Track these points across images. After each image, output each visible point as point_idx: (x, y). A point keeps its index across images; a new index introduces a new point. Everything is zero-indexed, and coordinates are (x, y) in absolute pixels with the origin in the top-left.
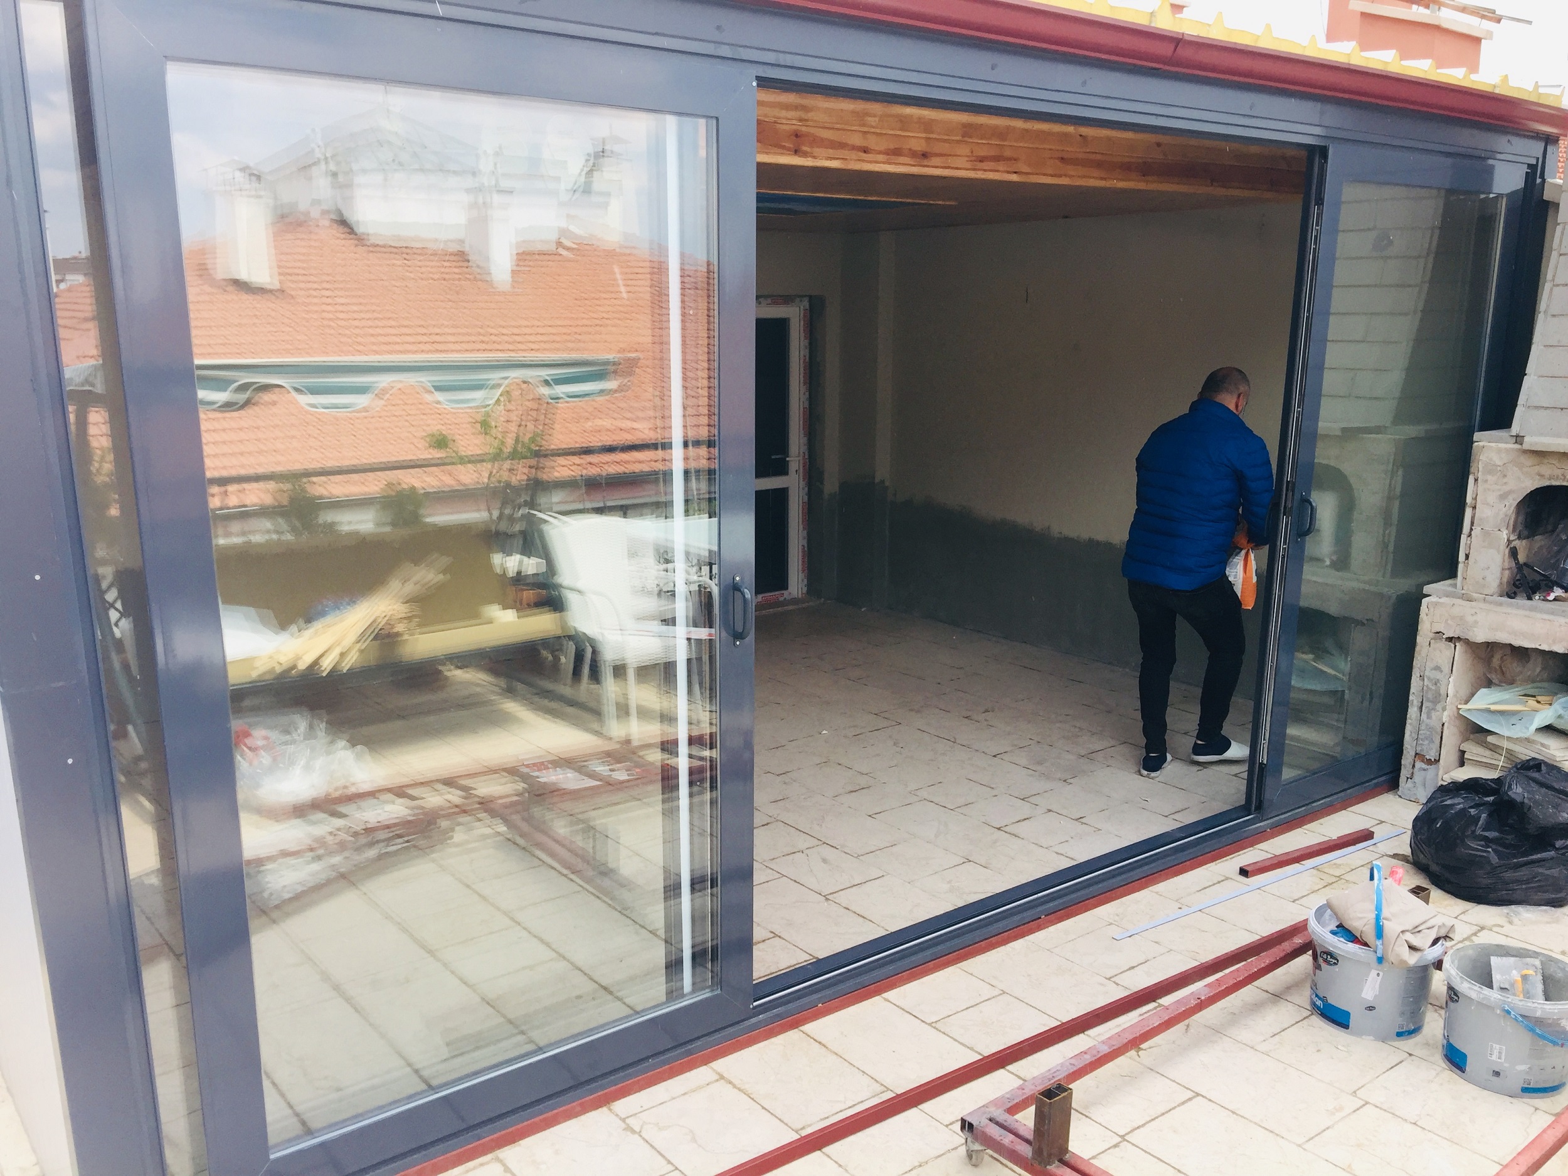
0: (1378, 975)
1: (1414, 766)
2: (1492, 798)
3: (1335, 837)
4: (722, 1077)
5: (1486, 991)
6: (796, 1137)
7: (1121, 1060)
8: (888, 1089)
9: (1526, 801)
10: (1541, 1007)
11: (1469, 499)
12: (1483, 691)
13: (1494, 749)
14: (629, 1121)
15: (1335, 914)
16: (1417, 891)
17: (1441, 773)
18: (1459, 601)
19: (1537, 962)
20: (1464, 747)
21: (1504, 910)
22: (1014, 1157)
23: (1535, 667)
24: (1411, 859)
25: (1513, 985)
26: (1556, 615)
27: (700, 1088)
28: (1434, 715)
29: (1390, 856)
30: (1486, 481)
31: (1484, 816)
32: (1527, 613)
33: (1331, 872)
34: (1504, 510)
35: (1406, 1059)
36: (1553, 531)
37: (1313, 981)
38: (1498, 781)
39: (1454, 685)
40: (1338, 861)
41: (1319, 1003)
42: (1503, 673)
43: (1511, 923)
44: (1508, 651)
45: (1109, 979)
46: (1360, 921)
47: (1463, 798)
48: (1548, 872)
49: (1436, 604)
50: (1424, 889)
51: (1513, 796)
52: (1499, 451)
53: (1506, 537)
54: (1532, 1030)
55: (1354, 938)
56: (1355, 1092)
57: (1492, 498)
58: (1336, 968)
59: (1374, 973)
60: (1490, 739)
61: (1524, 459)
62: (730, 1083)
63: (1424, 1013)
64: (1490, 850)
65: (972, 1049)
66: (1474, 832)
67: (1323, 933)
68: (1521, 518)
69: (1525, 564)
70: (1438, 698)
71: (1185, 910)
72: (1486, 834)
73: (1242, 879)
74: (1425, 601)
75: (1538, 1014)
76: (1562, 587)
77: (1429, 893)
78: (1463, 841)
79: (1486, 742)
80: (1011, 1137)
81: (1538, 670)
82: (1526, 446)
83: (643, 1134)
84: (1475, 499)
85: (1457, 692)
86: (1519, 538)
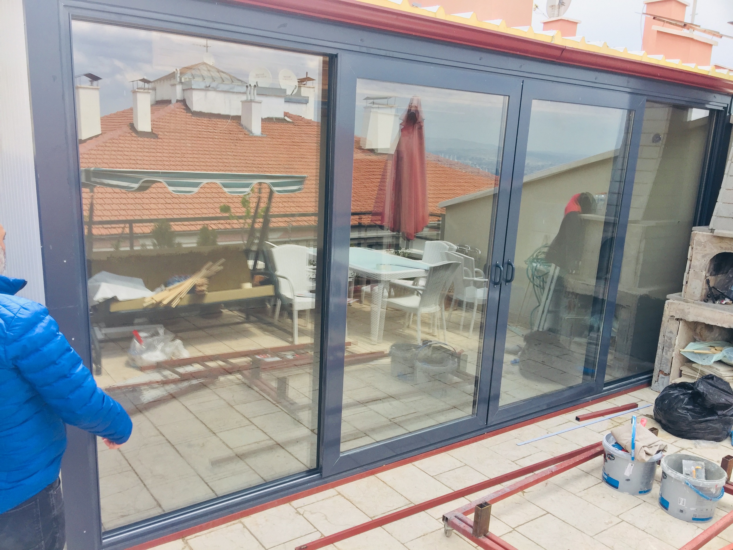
0: (632, 465)
1: (658, 376)
2: (691, 391)
3: (620, 406)
4: (339, 494)
5: (679, 474)
6: (370, 520)
7: (515, 495)
8: (412, 503)
9: (705, 392)
10: (703, 482)
11: (689, 257)
12: (692, 343)
13: (695, 370)
14: (298, 509)
15: (615, 438)
16: (653, 430)
17: (670, 380)
18: (682, 302)
19: (703, 463)
20: (682, 368)
21: (693, 441)
22: (465, 533)
23: (716, 334)
24: (654, 417)
25: (691, 473)
26: (726, 311)
27: (330, 497)
28: (669, 353)
29: (645, 415)
30: (697, 249)
31: (687, 399)
32: (712, 309)
33: (617, 421)
34: (704, 262)
35: (642, 503)
36: (727, 273)
37: (604, 467)
38: (694, 384)
39: (678, 340)
40: (621, 416)
41: (606, 477)
42: (701, 336)
43: (696, 447)
44: (703, 326)
45: (513, 462)
46: (625, 441)
47: (678, 391)
48: (714, 426)
49: (672, 303)
50: (656, 429)
51: (700, 390)
52: (703, 235)
53: (704, 274)
54: (697, 492)
55: (622, 448)
56: (618, 516)
57: (699, 257)
58: (613, 461)
59: (630, 464)
60: (694, 365)
61: (714, 240)
62: (343, 496)
63: (652, 484)
64: (688, 414)
65: (450, 488)
66: (681, 406)
67: (609, 447)
68: (712, 266)
69: (713, 287)
70: (671, 346)
71: (550, 434)
72: (687, 407)
73: (577, 422)
74: (667, 302)
75: (701, 485)
76: (729, 298)
77: (658, 431)
78: (676, 409)
79: (692, 367)
80: (464, 524)
81: (717, 335)
82: (715, 234)
83: (305, 515)
84: (692, 257)
85: (680, 343)
86: (711, 275)
